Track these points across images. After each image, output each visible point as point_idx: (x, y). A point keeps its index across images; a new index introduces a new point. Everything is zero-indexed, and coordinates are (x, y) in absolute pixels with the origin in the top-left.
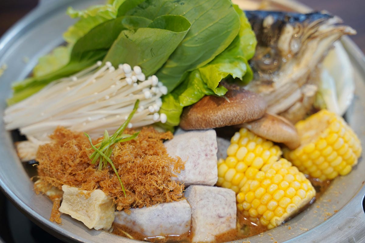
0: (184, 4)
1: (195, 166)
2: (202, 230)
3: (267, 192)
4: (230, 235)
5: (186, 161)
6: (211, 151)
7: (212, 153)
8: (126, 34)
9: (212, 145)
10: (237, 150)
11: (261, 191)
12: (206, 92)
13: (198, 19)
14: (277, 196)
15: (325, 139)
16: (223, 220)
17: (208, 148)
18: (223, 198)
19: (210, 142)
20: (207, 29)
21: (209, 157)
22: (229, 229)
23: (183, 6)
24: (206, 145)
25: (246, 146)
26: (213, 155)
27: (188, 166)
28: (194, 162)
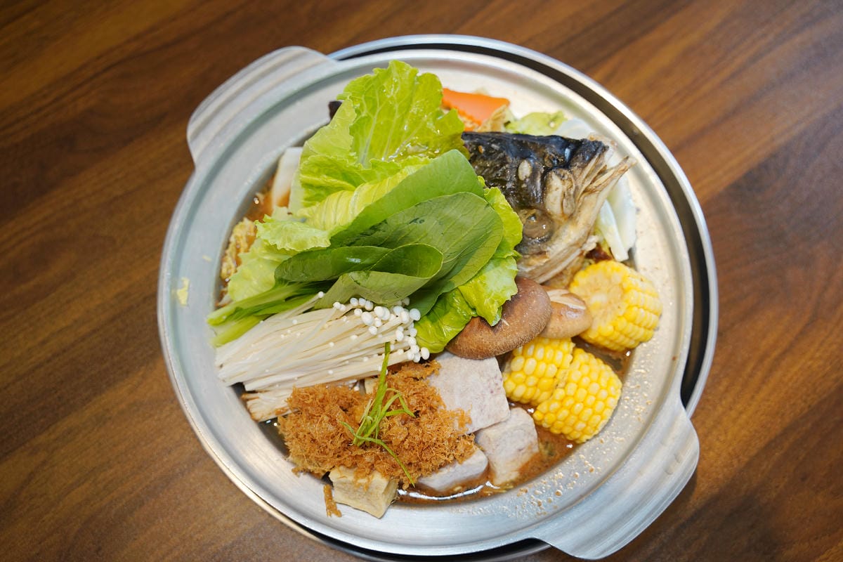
0: (423, 221)
1: (482, 411)
2: (504, 472)
3: (571, 413)
4: (535, 462)
5: (469, 410)
6: (497, 384)
7: (498, 387)
8: (356, 279)
9: (496, 377)
10: (524, 364)
11: (564, 413)
12: (473, 313)
13: (445, 233)
14: (585, 416)
15: (624, 315)
16: (523, 451)
17: (492, 383)
18: (521, 431)
19: (493, 375)
20: (460, 241)
21: (495, 393)
22: (531, 455)
23: (423, 223)
24: (488, 380)
25: (533, 356)
26: (499, 389)
27: (474, 414)
28: (480, 406)
